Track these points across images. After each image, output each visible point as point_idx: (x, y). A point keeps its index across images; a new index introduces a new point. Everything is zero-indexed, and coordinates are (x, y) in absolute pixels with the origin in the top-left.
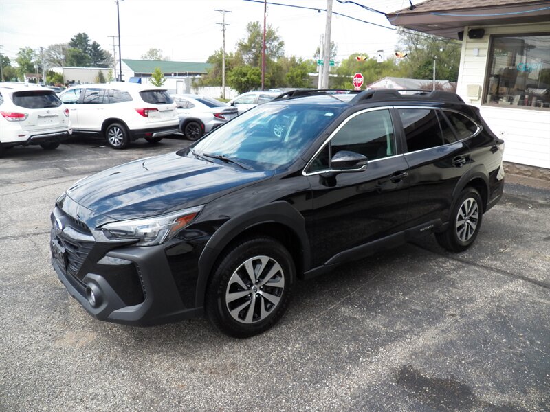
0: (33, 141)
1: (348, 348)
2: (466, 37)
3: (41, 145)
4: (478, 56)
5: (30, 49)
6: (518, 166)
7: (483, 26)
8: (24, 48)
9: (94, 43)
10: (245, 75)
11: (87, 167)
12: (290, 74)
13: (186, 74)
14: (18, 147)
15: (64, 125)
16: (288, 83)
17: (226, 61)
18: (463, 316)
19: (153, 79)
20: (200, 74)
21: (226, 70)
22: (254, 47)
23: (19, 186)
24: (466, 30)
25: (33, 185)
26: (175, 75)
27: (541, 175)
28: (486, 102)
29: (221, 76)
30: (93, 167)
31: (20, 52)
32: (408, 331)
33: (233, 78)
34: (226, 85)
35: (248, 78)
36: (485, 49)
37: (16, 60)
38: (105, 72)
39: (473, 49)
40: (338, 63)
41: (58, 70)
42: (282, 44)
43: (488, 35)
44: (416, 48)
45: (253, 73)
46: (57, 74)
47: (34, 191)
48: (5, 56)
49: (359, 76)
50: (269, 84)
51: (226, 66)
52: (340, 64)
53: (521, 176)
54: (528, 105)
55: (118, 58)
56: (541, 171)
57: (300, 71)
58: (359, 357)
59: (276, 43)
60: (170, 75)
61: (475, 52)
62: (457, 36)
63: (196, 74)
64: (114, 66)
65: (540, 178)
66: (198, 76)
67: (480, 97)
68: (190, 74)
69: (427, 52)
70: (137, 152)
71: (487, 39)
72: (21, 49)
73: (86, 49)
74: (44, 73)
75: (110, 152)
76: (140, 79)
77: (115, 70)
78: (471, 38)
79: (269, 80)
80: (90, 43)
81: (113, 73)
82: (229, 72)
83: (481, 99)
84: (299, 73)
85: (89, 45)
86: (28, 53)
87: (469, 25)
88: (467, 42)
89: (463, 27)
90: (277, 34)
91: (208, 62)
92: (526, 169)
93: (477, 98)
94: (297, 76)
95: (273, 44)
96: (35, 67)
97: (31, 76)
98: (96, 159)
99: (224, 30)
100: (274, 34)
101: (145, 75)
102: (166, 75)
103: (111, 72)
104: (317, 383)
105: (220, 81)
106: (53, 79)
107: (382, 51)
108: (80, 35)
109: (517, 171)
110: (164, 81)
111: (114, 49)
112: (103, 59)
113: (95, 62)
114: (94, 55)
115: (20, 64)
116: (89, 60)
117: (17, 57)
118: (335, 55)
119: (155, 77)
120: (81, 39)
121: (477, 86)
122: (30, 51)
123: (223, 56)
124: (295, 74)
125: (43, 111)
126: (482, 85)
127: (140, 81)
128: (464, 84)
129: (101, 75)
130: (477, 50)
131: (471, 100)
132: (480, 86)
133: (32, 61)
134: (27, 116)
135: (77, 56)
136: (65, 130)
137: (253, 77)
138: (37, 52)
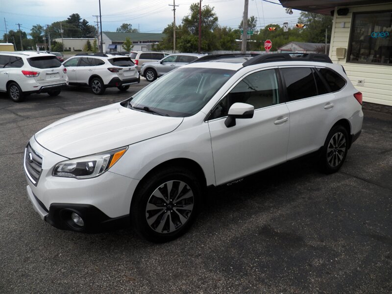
0: (43, 90)
1: (233, 215)
2: (336, 14)
3: (48, 93)
4: (344, 27)
5: (40, 26)
6: (371, 105)
7: (348, 7)
8: (35, 25)
9: (84, 20)
10: (189, 42)
11: (79, 107)
12: (222, 40)
13: (148, 42)
14: (34, 94)
15: (62, 79)
16: (220, 48)
17: (176, 32)
18: (310, 198)
19: (125, 46)
20: (158, 42)
21: (176, 38)
22: (196, 22)
23: (34, 120)
24: (336, 9)
25: (43, 119)
26: (141, 42)
27: (387, 111)
28: (350, 60)
29: (173, 42)
30: (82, 107)
31: (33, 29)
32: (272, 207)
33: (181, 44)
34: (176, 49)
36: (349, 22)
37: (31, 34)
38: (92, 41)
39: (340, 23)
40: (257, 32)
41: (58, 40)
42: (216, 19)
43: (351, 12)
44: (314, 19)
45: (196, 40)
46: (59, 43)
47: (44, 123)
48: (23, 31)
49: (269, 42)
50: (207, 48)
51: (176, 36)
52: (259, 33)
53: (373, 112)
54: (379, 62)
55: (100, 31)
56: (387, 108)
57: (229, 38)
58: (239, 220)
59: (211, 19)
60: (137, 42)
61: (342, 25)
62: (330, 13)
63: (155, 42)
64: (98, 37)
65: (387, 113)
66: (157, 43)
67: (345, 57)
68: (151, 42)
69: (322, 23)
70: (112, 97)
71: (351, 15)
72: (33, 26)
73: (78, 25)
74: (50, 43)
75: (94, 97)
76: (116, 46)
77: (99, 39)
78: (339, 15)
79: (207, 45)
80: (81, 21)
81: (97, 42)
82: (178, 40)
83: (346, 58)
84: (229, 40)
85: (80, 23)
86: (38, 29)
87: (339, 6)
88: (337, 18)
89: (334, 7)
90: (213, 12)
91: (163, 33)
92: (377, 107)
93: (343, 57)
94: (228, 42)
95: (209, 19)
96: (44, 38)
97: (41, 45)
98: (85, 102)
99: (174, 10)
100: (210, 11)
101: (119, 43)
102: (134, 42)
103: (95, 42)
104: (210, 233)
105: (172, 46)
106: (56, 47)
107: (287, 23)
108: (74, 15)
109: (371, 108)
110: (133, 47)
111: (98, 25)
112: (90, 32)
113: (85, 35)
114: (84, 29)
115: (33, 37)
116: (81, 33)
117: (31, 32)
118: (255, 26)
119: (126, 44)
120: (75, 18)
121: (343, 49)
122: (40, 28)
123: (174, 28)
124: (226, 40)
125: (49, 70)
126: (347, 48)
127: (116, 47)
128: (334, 47)
129: (89, 43)
130: (343, 23)
131: (339, 59)
132: (345, 49)
133: (41, 35)
134: (39, 74)
135: (72, 30)
136: (64, 82)
137: (195, 43)
138: (45, 28)
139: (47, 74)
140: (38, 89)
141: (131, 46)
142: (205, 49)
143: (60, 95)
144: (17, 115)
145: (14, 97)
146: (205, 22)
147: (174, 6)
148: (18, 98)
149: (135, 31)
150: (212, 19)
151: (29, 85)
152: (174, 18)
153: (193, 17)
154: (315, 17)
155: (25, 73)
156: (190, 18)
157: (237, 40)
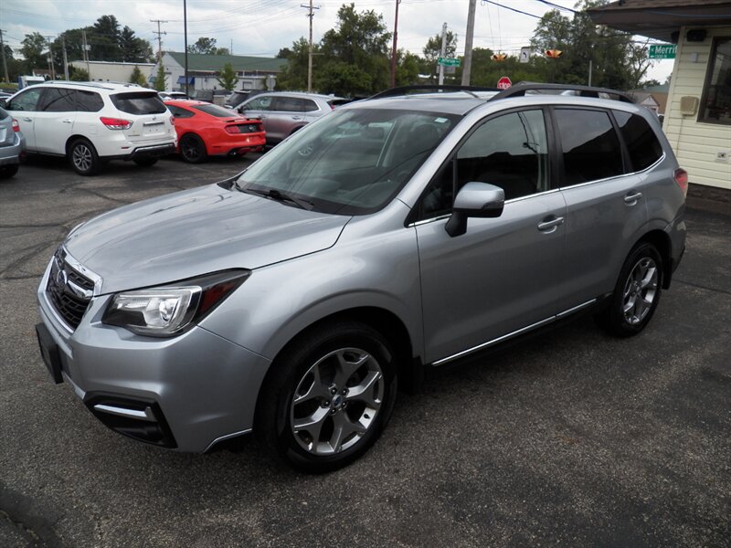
0: (138, 154)
2: (682, 39)
4: (696, 62)
5: (40, 36)
7: (705, 27)
8: (32, 34)
9: (126, 29)
10: (338, 75)
13: (254, 73)
15: (168, 135)
17: (313, 57)
19: (222, 80)
20: (274, 74)
21: (314, 69)
22: (349, 40)
24: (683, 30)
26: (241, 74)
28: (704, 117)
29: (306, 76)
31: (26, 40)
33: (323, 80)
35: (342, 80)
36: (706, 54)
37: (21, 51)
39: (690, 53)
41: (77, 64)
42: (386, 36)
43: (710, 37)
45: (350, 74)
48: (6, 44)
49: (506, 81)
50: (371, 88)
57: (407, 71)
61: (693, 57)
63: (268, 74)
66: (273, 76)
67: (696, 112)
68: (260, 73)
71: (710, 42)
72: (27, 36)
73: (115, 37)
76: (193, 79)
78: (689, 40)
80: (121, 29)
82: (317, 72)
83: (697, 114)
85: (119, 32)
86: (37, 42)
87: (688, 25)
88: (683, 45)
89: (680, 27)
90: (381, 23)
91: (280, 57)
93: (692, 113)
95: (374, 35)
96: (49, 60)
97: (43, 73)
99: (311, 15)
100: (376, 22)
101: (200, 74)
106: (73, 77)
108: (105, 18)
110: (236, 82)
111: (159, 38)
112: (137, 52)
113: (128, 55)
114: (126, 45)
115: (26, 55)
116: (120, 51)
117: (22, 46)
118: (454, 50)
119: (224, 76)
120: (107, 24)
121: (694, 98)
122: (40, 39)
123: (310, 50)
124: (400, 75)
125: (148, 118)
126: (700, 97)
127: (193, 82)
128: (676, 96)
129: (137, 72)
130: (695, 55)
131: (685, 116)
132: (698, 100)
133: (43, 52)
134: (131, 124)
135: (103, 47)
136: (170, 141)
137: (349, 78)
138: (52, 41)
139: (145, 125)
140: (129, 151)
141: (234, 80)
142: (368, 90)
143: (156, 165)
144: (106, 198)
145: (81, 165)
146: (366, 41)
147: (311, 8)
148: (88, 167)
149: (223, 52)
150: (379, 35)
151: (114, 143)
152: (311, 30)
153: (343, 30)
154: (562, 38)
155: (107, 121)
156: (337, 31)
157: (421, 76)
